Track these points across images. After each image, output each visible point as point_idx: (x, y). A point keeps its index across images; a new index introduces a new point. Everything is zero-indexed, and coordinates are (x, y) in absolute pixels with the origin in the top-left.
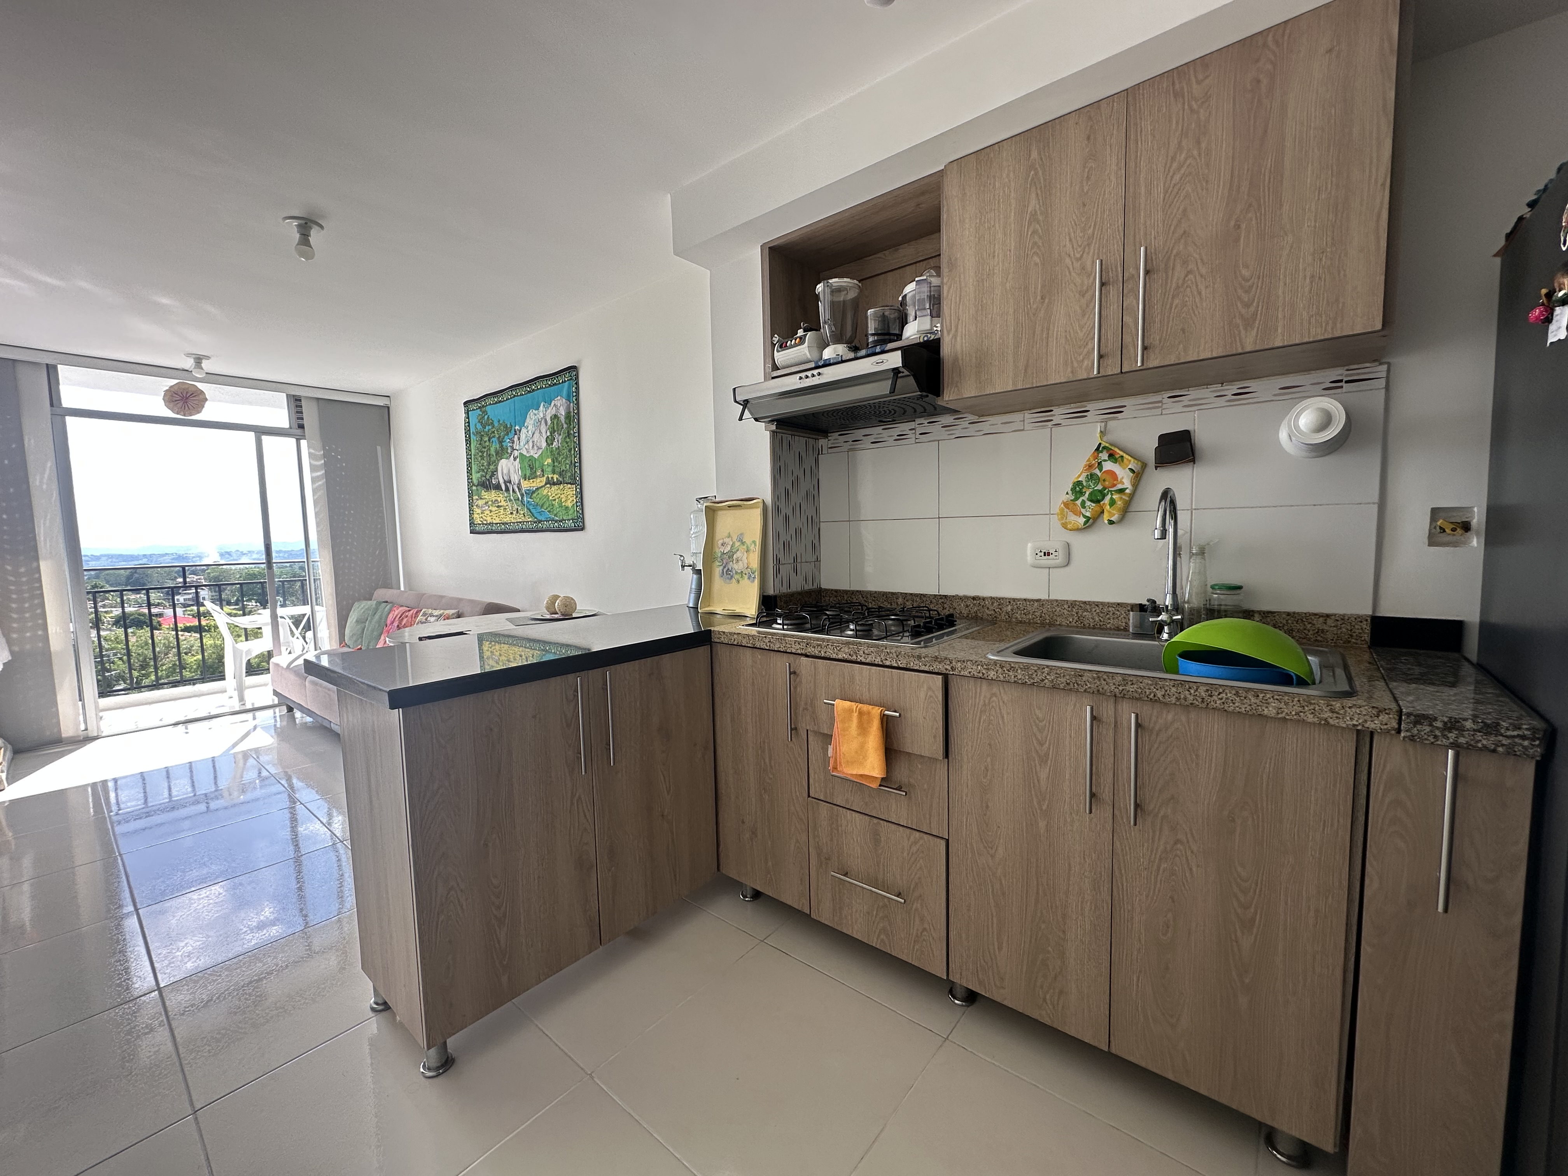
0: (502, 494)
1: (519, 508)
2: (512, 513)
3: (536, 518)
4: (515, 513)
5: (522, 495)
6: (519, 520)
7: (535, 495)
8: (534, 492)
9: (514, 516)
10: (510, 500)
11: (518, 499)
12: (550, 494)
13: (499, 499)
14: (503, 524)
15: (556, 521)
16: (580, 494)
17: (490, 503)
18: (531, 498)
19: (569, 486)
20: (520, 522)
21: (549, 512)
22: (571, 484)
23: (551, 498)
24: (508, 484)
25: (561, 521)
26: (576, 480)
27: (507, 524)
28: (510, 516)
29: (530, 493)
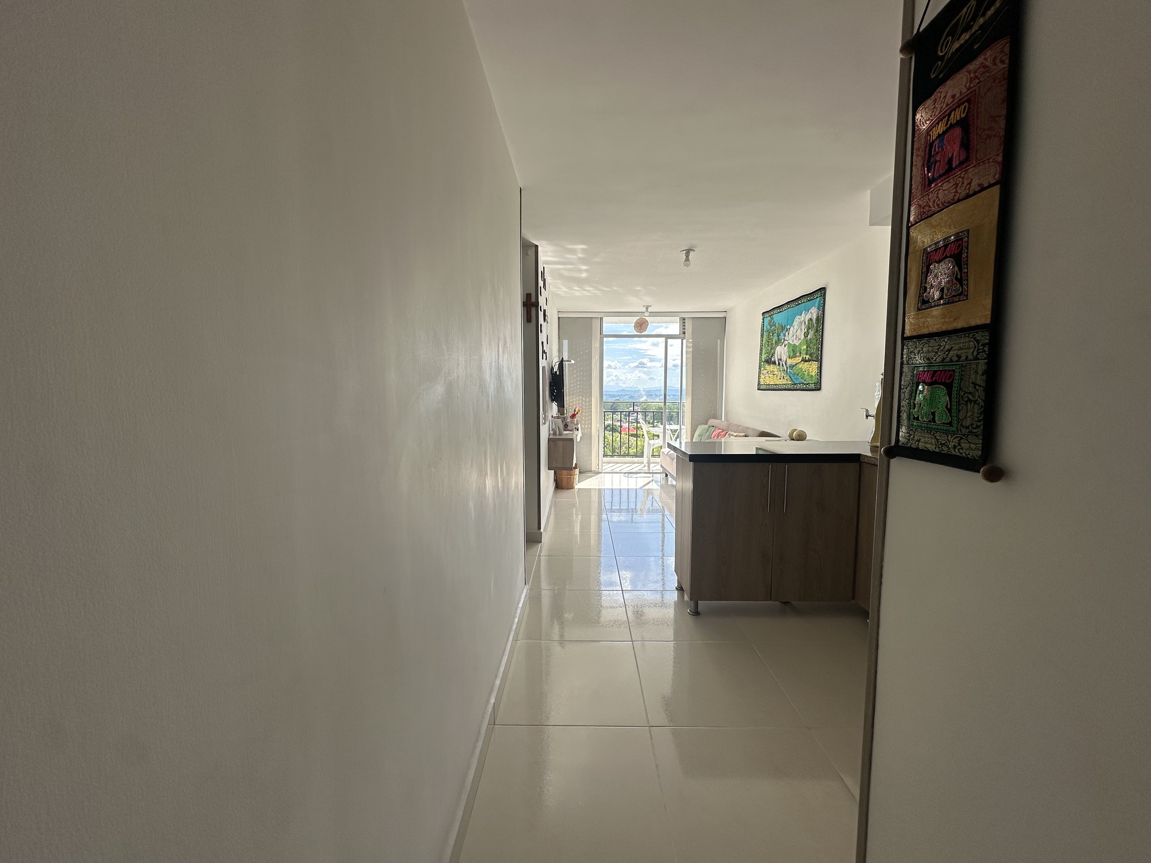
0: (777, 367)
1: (785, 376)
2: (780, 379)
3: (793, 382)
4: (782, 378)
5: (787, 368)
6: (784, 383)
7: (794, 368)
8: (794, 366)
9: (781, 380)
10: (780, 371)
11: (785, 370)
12: (803, 367)
13: (774, 370)
14: (775, 385)
15: (805, 384)
16: (820, 368)
17: (769, 372)
18: (792, 370)
19: (815, 362)
20: (785, 384)
21: (801, 378)
22: (816, 361)
23: (803, 370)
24: (780, 361)
25: (807, 384)
26: (818, 358)
27: (777, 385)
28: (779, 380)
29: (792, 366)
